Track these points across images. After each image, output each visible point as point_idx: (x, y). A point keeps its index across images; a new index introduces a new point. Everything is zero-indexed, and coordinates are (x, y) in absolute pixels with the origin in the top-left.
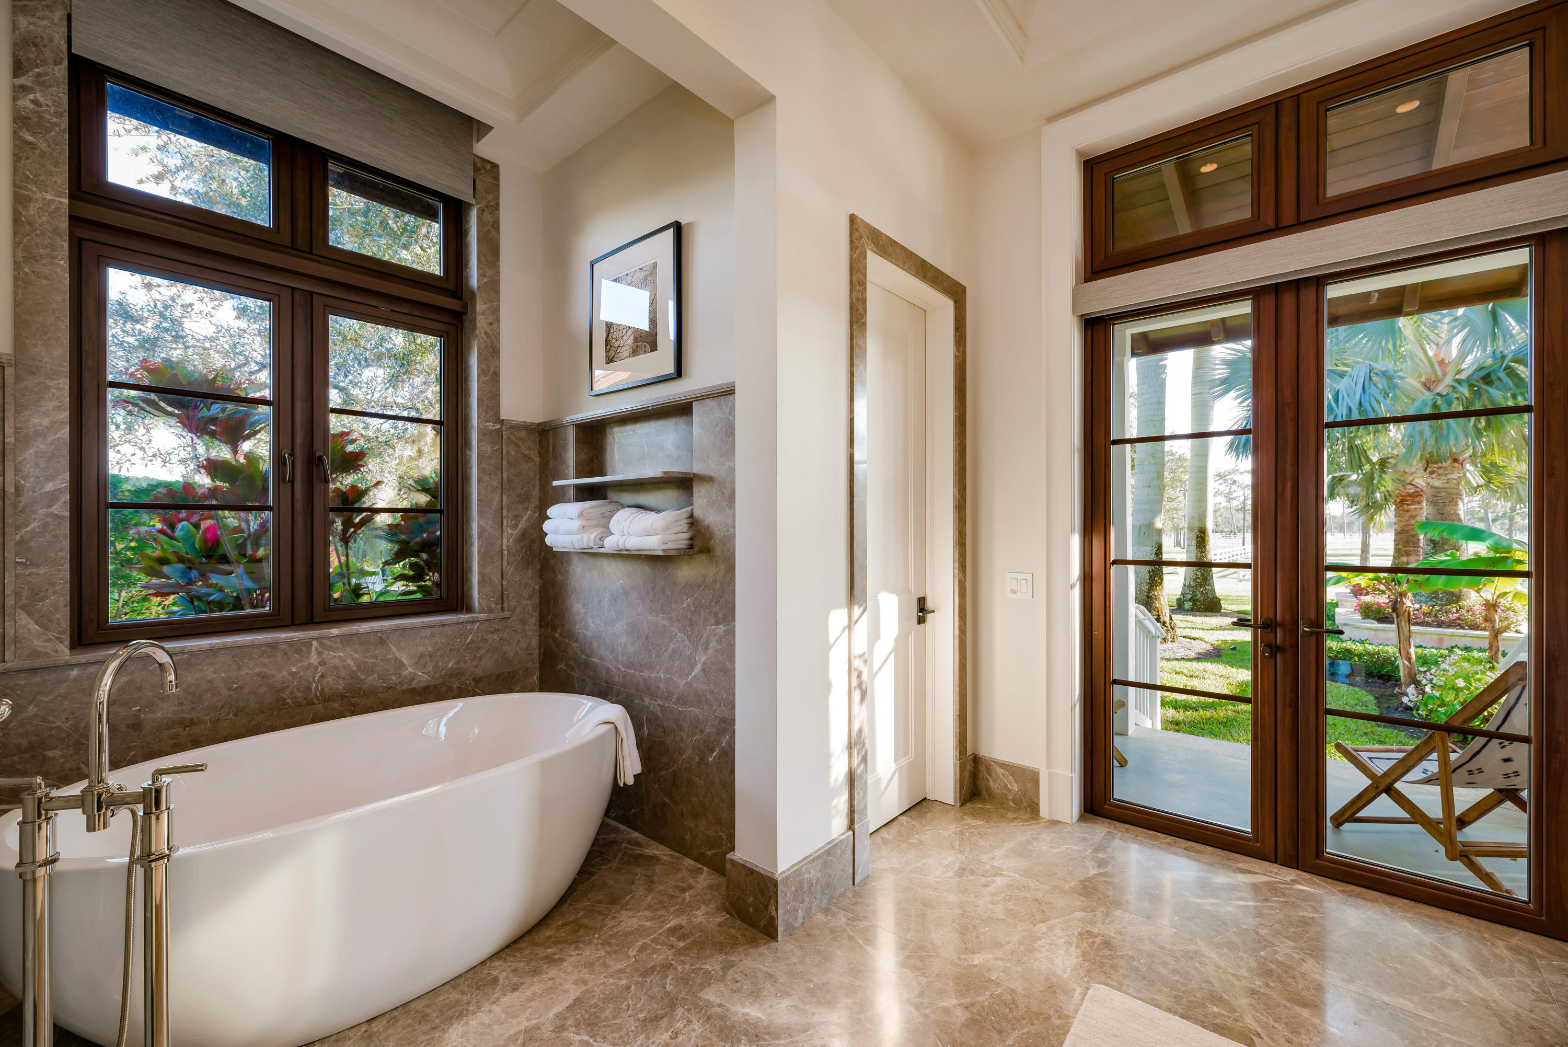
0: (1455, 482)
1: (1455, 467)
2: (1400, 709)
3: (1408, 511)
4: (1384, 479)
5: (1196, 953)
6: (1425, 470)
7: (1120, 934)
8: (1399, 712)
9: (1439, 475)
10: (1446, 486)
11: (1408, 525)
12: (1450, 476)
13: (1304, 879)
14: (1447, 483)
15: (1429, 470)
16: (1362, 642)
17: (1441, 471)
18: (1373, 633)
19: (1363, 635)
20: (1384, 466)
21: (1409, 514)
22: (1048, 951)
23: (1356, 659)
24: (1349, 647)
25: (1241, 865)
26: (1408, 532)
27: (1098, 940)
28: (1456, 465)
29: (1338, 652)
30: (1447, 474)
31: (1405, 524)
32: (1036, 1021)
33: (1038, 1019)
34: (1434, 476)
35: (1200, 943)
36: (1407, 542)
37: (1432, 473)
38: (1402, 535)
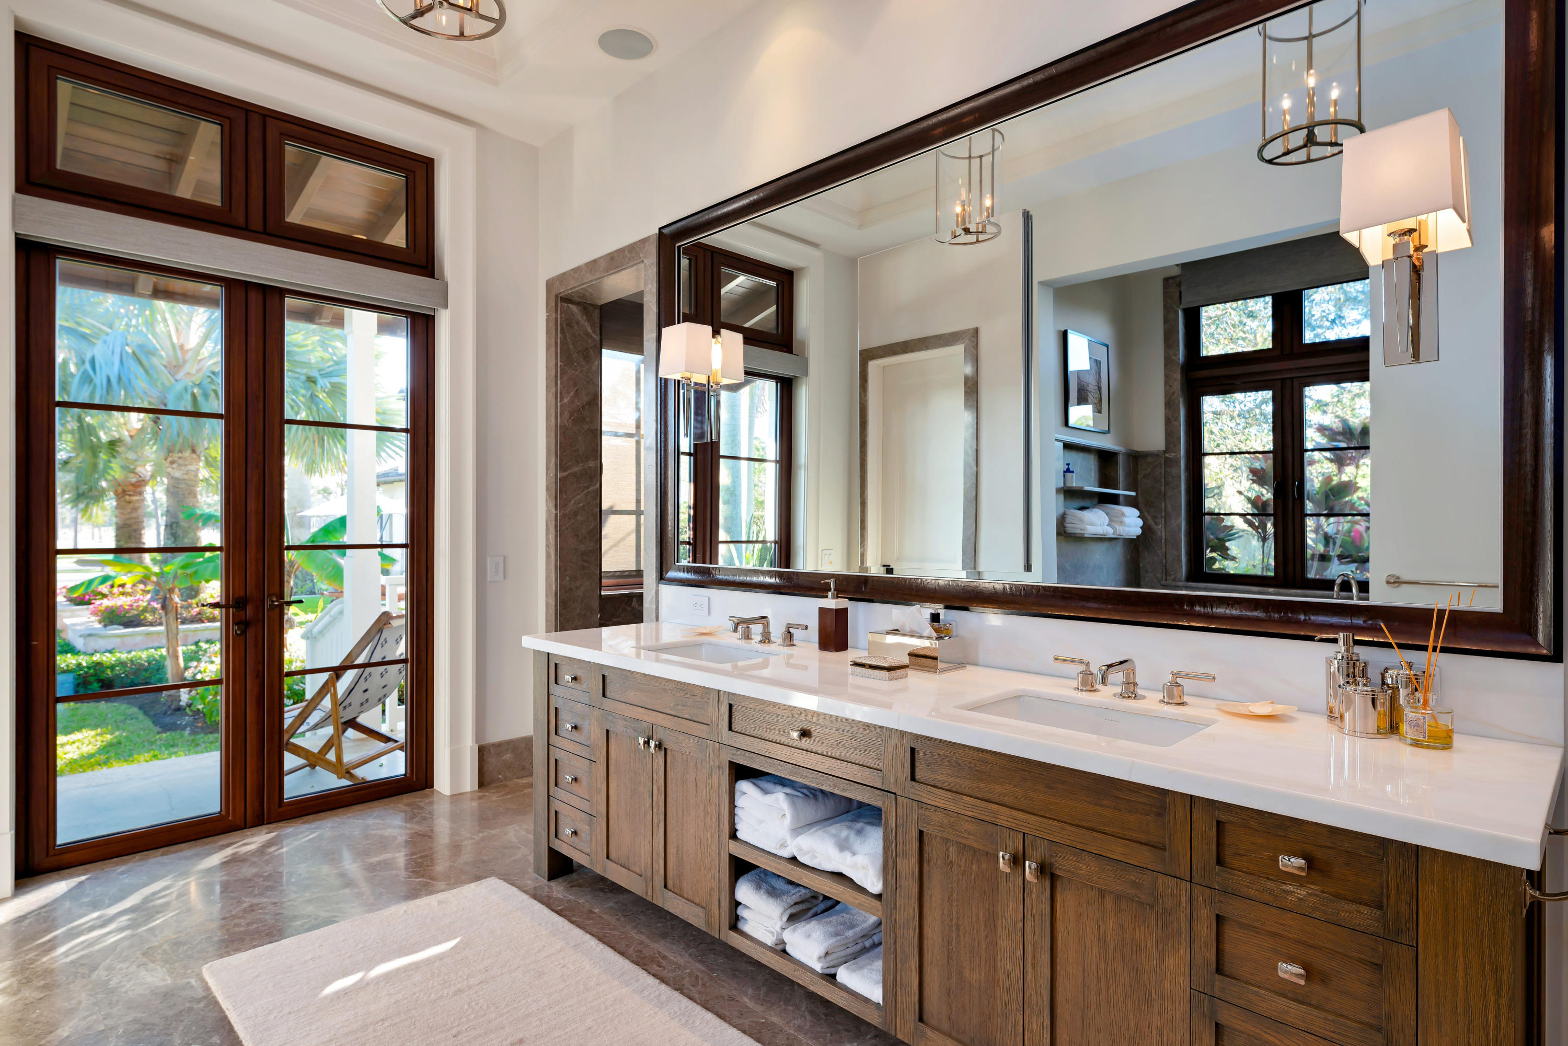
0: (193, 473)
1: (193, 458)
2: (169, 712)
3: (130, 502)
4: (111, 468)
5: (251, 906)
6: (166, 460)
7: (180, 932)
8: (169, 715)
9: (179, 465)
10: (186, 477)
11: (130, 518)
12: (189, 467)
13: (274, 828)
14: (187, 474)
15: (170, 459)
16: (110, 652)
17: (181, 462)
18: (119, 640)
19: (109, 644)
20: (113, 449)
21: (131, 506)
22: (129, 981)
23: (109, 672)
24: (99, 660)
25: (221, 843)
26: (130, 526)
27: (166, 947)
28: (194, 456)
29: (89, 668)
30: (186, 465)
31: (127, 517)
32: (182, 1018)
33: (183, 1016)
34: (174, 466)
35: (247, 900)
36: (130, 537)
37: (172, 463)
38: (125, 530)
